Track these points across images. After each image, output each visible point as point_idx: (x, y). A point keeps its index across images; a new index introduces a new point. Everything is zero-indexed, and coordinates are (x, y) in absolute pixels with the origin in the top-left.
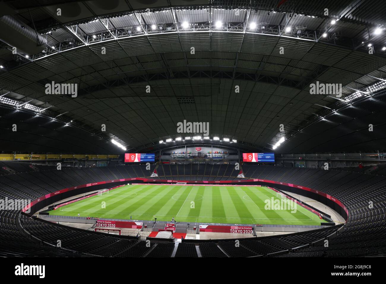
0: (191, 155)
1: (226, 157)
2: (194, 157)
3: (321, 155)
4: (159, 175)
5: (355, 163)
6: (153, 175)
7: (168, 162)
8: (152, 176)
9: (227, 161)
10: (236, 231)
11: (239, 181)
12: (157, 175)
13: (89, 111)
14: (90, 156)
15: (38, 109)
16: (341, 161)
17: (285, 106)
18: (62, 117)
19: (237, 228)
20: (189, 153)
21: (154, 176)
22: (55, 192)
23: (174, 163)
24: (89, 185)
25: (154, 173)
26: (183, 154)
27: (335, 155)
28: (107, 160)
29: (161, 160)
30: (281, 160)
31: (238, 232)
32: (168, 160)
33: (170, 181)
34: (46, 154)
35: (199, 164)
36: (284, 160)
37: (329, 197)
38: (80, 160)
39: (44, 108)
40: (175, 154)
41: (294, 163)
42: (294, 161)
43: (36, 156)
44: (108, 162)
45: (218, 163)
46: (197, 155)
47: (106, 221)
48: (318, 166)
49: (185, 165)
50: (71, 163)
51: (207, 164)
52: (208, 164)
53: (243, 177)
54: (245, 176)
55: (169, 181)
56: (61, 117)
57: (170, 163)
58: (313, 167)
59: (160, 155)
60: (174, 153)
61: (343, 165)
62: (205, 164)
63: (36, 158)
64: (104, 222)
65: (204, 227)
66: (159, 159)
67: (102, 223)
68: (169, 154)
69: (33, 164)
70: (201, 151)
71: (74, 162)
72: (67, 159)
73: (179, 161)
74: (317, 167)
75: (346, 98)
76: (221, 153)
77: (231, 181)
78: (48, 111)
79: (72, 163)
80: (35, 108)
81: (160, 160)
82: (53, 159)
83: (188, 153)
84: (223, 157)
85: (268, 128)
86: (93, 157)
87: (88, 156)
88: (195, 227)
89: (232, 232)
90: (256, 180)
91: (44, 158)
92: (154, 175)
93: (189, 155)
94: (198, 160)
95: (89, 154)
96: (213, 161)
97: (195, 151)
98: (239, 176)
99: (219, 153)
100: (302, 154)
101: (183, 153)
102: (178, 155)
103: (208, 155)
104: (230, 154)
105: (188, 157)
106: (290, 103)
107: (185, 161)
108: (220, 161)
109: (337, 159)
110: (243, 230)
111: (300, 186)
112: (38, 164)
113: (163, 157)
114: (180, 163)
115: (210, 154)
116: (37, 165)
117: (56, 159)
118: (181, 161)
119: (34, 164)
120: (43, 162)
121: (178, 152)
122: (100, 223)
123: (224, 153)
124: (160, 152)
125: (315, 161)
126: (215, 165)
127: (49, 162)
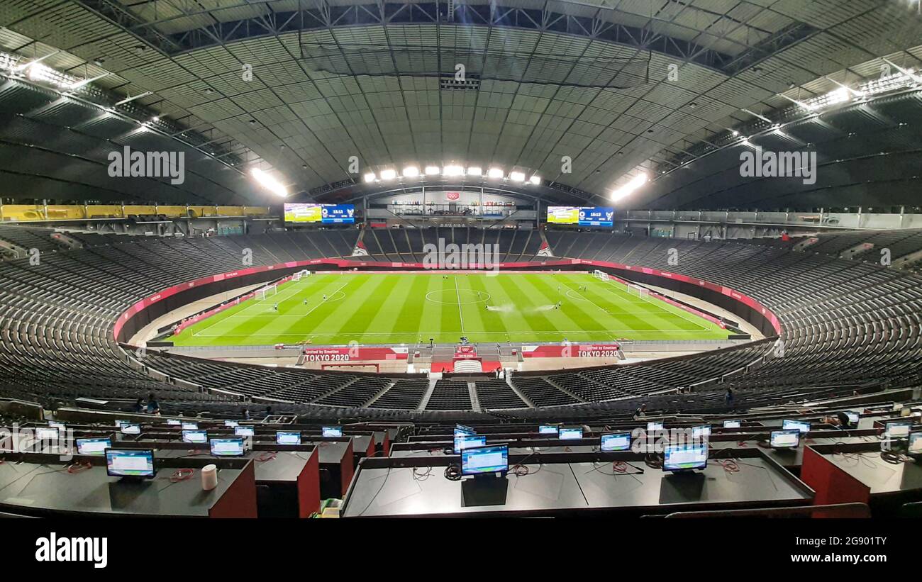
0: (434, 208)
1: (510, 214)
2: (441, 213)
3: (709, 214)
4: (369, 251)
5: (772, 230)
6: (356, 251)
7: (384, 223)
8: (354, 255)
9: (511, 222)
10: (589, 354)
11: (543, 264)
12: (364, 253)
13: (209, 92)
14: (197, 210)
15: (65, 80)
16: (745, 227)
17: (678, 110)
18: (131, 107)
19: (590, 348)
20: (430, 205)
21: (360, 255)
22: (152, 297)
23: (398, 225)
24: (219, 277)
25: (357, 248)
26: (417, 206)
27: (735, 214)
28: (242, 220)
29: (367, 219)
30: (625, 222)
31: (592, 355)
32: (383, 220)
33: (399, 265)
34: (81, 203)
35: (453, 229)
36: (629, 223)
37: (726, 291)
38: (176, 220)
39: (79, 76)
40: (398, 207)
41: (650, 229)
42: (651, 224)
43: (57, 211)
44: (245, 224)
45: (495, 227)
46: (447, 208)
47: (327, 350)
48: (700, 235)
49: (423, 230)
50: (153, 227)
51: (471, 228)
52: (473, 230)
53: (550, 255)
54: (554, 253)
55: (395, 265)
56: (129, 106)
57: (388, 226)
58: (691, 237)
59: (365, 207)
60: (396, 204)
61: (749, 235)
62: (465, 229)
63: (61, 214)
64: (321, 352)
65: (532, 348)
66: (362, 217)
67: (318, 355)
68: (385, 206)
69: (57, 230)
70: (457, 200)
71: (160, 223)
72: (142, 218)
73: (408, 221)
74: (697, 237)
75: (812, 100)
76: (499, 206)
77: (526, 264)
78: (93, 87)
79: (157, 227)
80: (57, 77)
81: (365, 220)
82: (104, 216)
83: (427, 205)
84: (504, 213)
85: (620, 154)
86: (208, 212)
87: (192, 208)
88: (514, 350)
89: (582, 356)
90: (575, 261)
91: (80, 215)
92: (359, 252)
93: (431, 209)
94: (449, 220)
95: (194, 205)
96: (484, 221)
97: (443, 200)
98: (541, 253)
99: (496, 205)
100: (670, 210)
101: (417, 204)
102: (404, 207)
103: (471, 208)
104: (519, 208)
105: (428, 213)
106: (691, 105)
107: (421, 221)
108: (498, 222)
109: (739, 222)
110: (601, 351)
111: (666, 272)
112: (71, 231)
113: (370, 213)
114: (412, 227)
115: (476, 208)
116: (68, 232)
117: (110, 216)
118: (412, 220)
119: (63, 230)
120: (82, 224)
121: (404, 203)
122: (314, 355)
123: (507, 205)
124: (365, 200)
125: (695, 224)
126: (488, 230)
127: (95, 224)
